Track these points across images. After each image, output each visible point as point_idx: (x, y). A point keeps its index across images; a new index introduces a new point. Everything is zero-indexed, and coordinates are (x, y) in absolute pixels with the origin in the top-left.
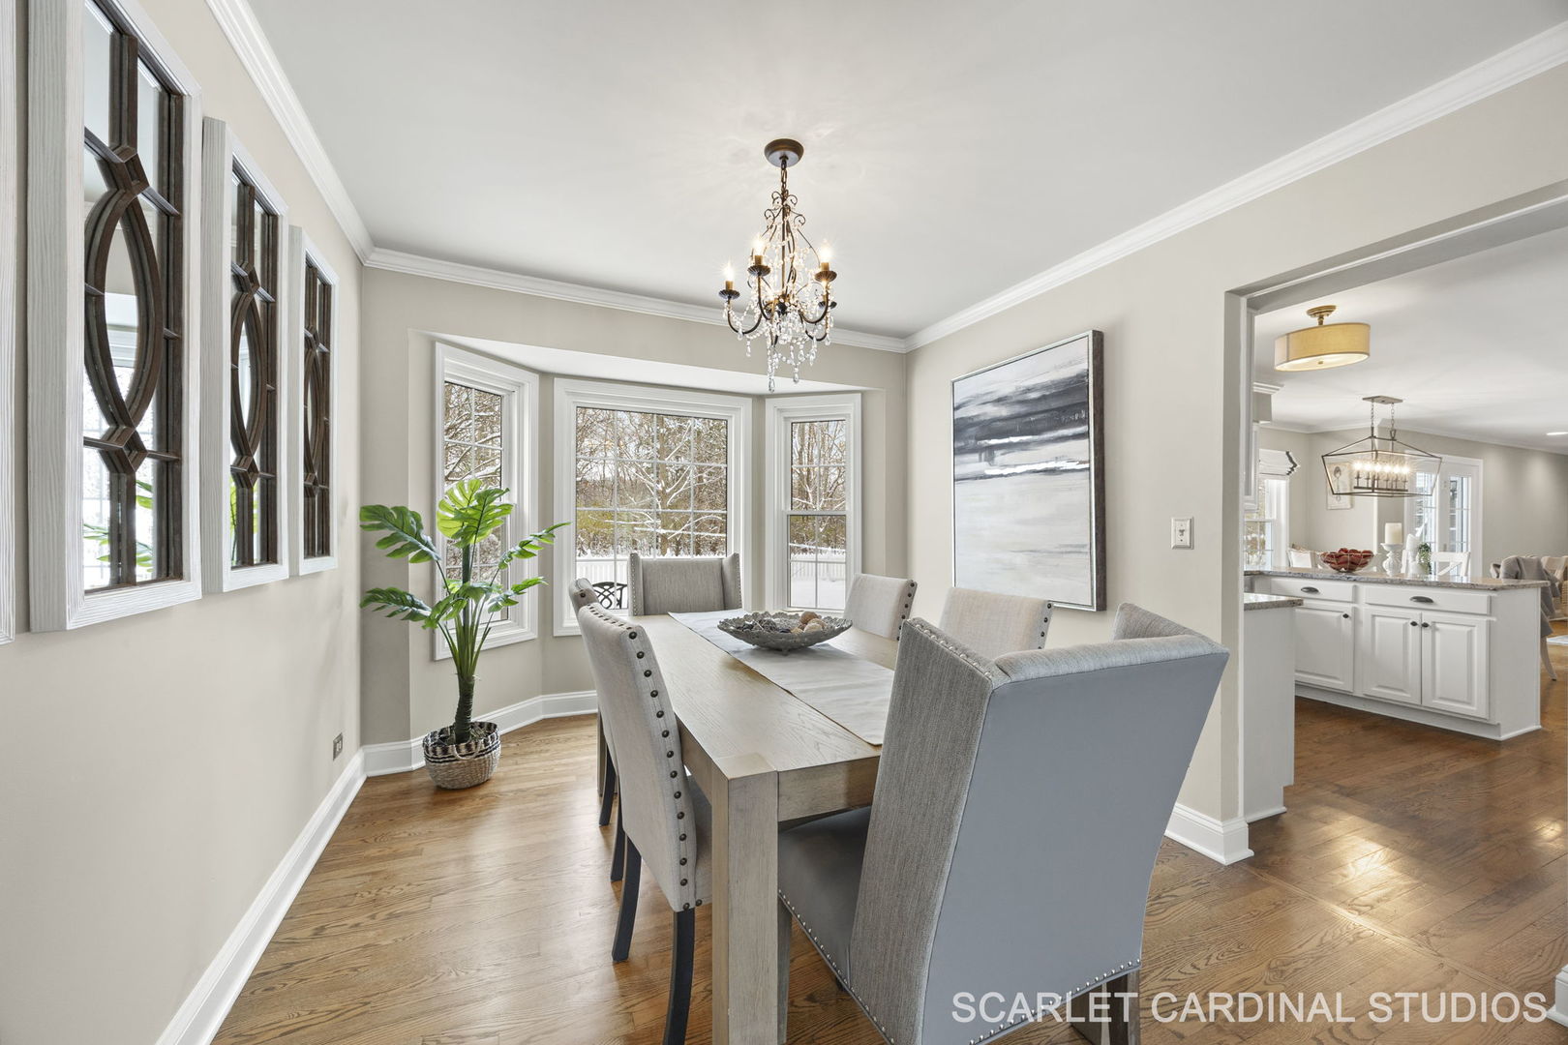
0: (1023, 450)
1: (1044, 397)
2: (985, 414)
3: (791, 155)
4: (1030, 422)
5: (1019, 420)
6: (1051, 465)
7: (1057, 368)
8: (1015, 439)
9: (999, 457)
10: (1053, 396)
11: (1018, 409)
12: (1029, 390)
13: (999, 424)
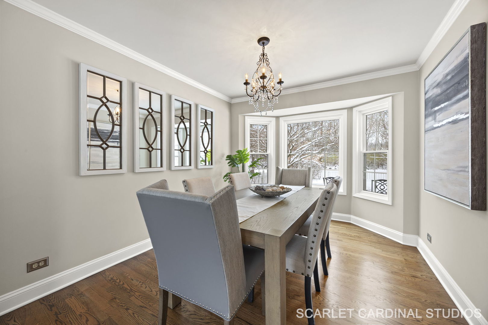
0: (445, 111)
1: (453, 77)
2: (434, 94)
3: (265, 41)
4: (448, 93)
5: (444, 93)
6: (455, 117)
7: (457, 57)
8: (442, 105)
9: (439, 116)
10: (456, 75)
11: (444, 87)
12: (447, 75)
13: (438, 98)
